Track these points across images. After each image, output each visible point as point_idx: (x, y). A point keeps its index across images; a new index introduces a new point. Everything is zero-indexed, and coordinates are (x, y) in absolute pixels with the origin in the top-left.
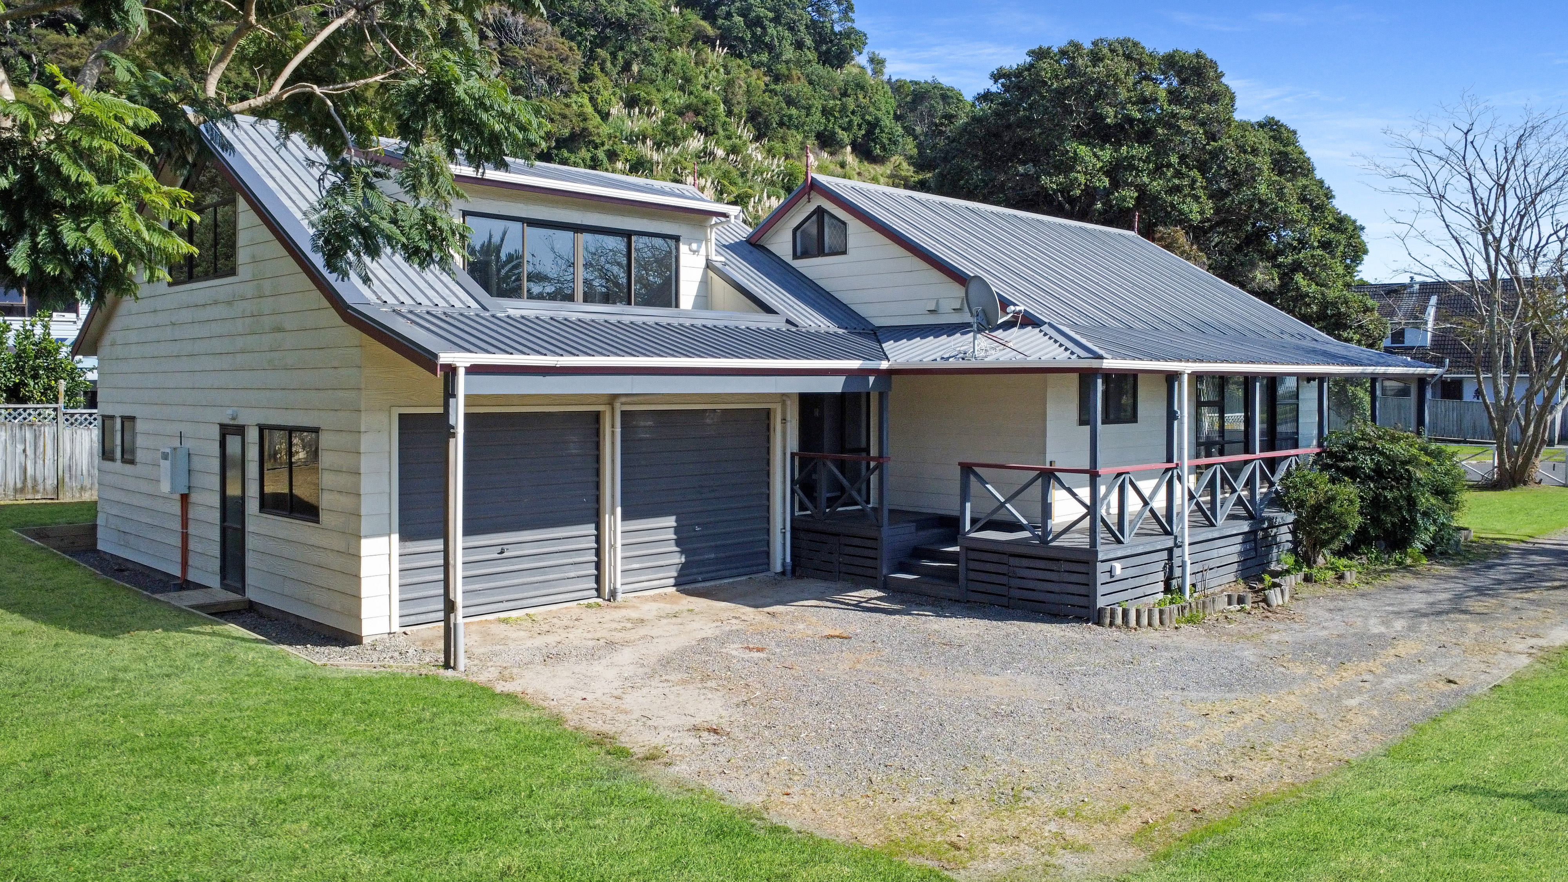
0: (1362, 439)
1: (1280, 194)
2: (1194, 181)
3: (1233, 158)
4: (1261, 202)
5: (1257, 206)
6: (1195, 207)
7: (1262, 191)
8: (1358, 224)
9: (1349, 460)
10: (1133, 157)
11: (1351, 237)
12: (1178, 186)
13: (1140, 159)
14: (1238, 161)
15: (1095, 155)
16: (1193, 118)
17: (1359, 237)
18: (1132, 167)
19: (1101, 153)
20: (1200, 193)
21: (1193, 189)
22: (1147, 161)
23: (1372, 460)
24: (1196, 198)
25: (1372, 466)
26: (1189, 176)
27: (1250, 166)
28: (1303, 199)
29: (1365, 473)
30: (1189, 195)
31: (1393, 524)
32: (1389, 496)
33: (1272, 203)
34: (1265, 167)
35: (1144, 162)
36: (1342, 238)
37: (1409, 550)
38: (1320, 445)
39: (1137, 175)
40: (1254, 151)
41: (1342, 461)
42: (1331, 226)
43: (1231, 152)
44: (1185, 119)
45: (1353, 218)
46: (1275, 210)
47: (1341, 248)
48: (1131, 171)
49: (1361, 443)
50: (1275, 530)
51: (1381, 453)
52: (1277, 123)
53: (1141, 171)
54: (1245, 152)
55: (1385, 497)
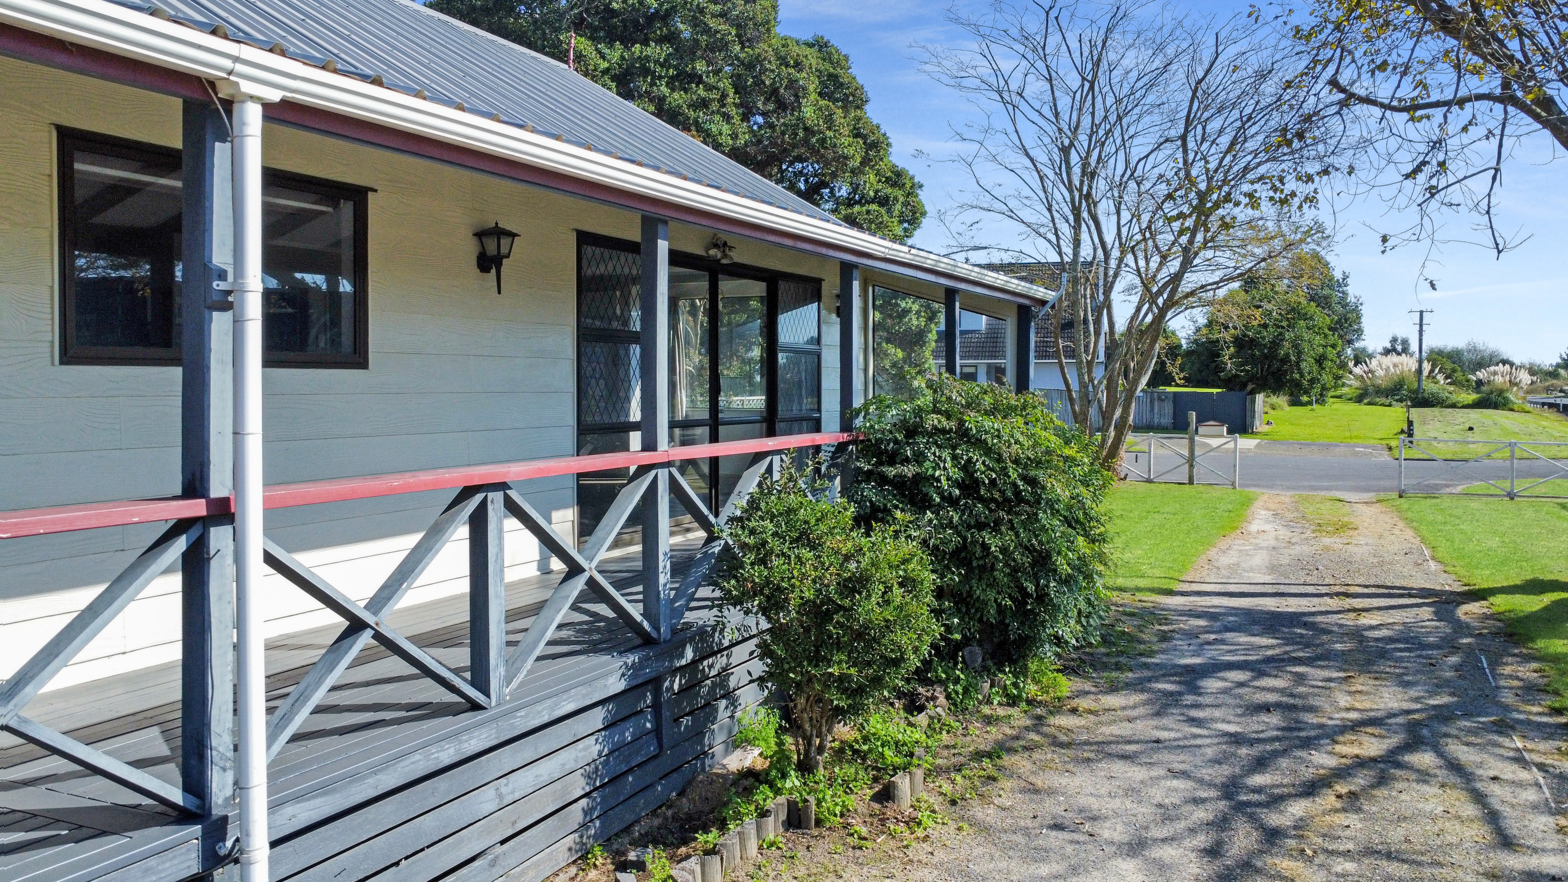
0: (936, 411)
1: (829, 120)
2: (724, 96)
3: (773, 71)
4: (806, 129)
5: (801, 134)
6: (726, 129)
7: (808, 115)
8: (916, 180)
9: (906, 461)
10: (647, 57)
11: (909, 194)
12: (704, 99)
13: (657, 62)
14: (779, 75)
15: (599, 52)
16: (723, 15)
17: (917, 196)
18: (646, 72)
19: (607, 51)
20: (733, 111)
21: (724, 106)
22: (665, 65)
23: (954, 457)
24: (727, 118)
25: (956, 473)
26: (718, 89)
27: (792, 83)
28: (857, 134)
29: (940, 491)
30: (718, 112)
31: (1001, 610)
32: (994, 543)
33: (820, 132)
34: (811, 88)
35: (662, 66)
36: (899, 193)
37: (1033, 666)
38: (846, 426)
39: (653, 84)
40: (798, 65)
41: (892, 463)
42: (888, 179)
43: (770, 62)
44: (714, 16)
45: (911, 173)
46: (823, 141)
47: (898, 206)
48: (645, 77)
49: (933, 420)
50: (721, 661)
51: (978, 443)
52: (826, 45)
53: (660, 78)
54: (787, 65)
55: (985, 547)
